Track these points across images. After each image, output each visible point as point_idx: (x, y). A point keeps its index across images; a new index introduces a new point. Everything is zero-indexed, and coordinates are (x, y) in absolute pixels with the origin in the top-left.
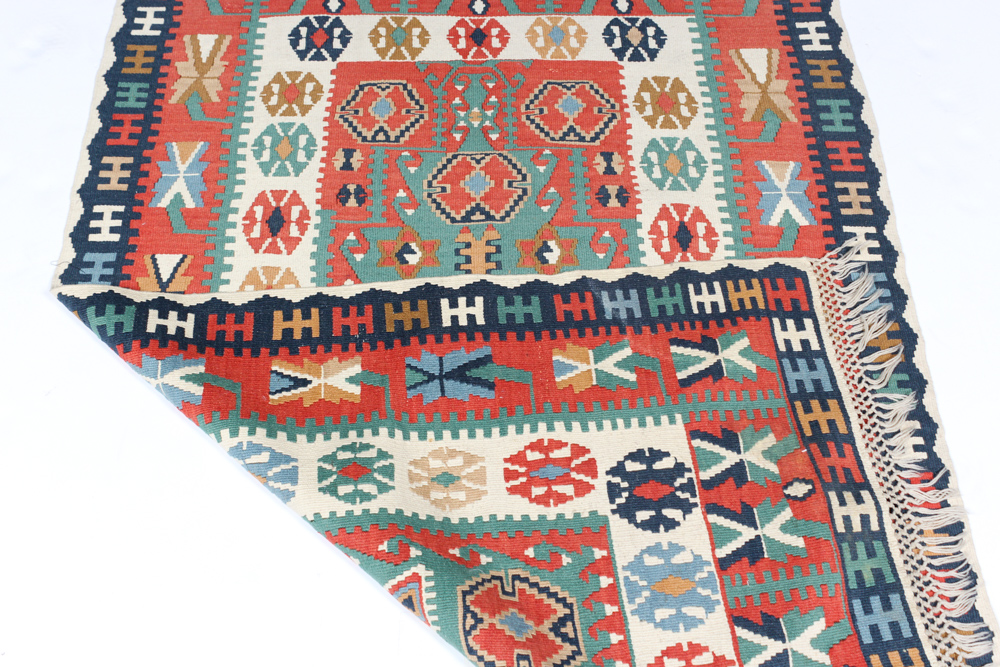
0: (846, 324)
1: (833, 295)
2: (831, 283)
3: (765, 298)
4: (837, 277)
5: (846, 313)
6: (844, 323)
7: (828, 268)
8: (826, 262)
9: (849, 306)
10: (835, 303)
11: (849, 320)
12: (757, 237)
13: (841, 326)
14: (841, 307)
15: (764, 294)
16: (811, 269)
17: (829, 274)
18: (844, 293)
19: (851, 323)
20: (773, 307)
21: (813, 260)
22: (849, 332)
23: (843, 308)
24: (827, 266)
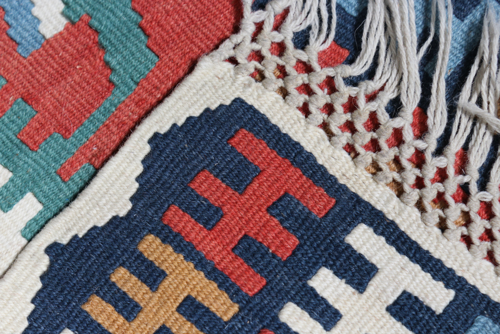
0: (449, 161)
1: (351, 106)
2: (321, 73)
3: (214, 274)
4: (317, 46)
5: (422, 130)
6: (441, 162)
7: (278, 37)
8: (260, 27)
9: (411, 103)
10: (374, 123)
11: (444, 141)
12: (47, 101)
13: (442, 175)
14: (397, 123)
15: (201, 263)
16: (244, 77)
17: (293, 54)
18: (370, 74)
19: (456, 144)
20: (252, 284)
21: (226, 49)
22: (473, 176)
23: (406, 121)
24: (269, 36)
